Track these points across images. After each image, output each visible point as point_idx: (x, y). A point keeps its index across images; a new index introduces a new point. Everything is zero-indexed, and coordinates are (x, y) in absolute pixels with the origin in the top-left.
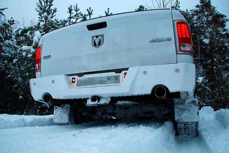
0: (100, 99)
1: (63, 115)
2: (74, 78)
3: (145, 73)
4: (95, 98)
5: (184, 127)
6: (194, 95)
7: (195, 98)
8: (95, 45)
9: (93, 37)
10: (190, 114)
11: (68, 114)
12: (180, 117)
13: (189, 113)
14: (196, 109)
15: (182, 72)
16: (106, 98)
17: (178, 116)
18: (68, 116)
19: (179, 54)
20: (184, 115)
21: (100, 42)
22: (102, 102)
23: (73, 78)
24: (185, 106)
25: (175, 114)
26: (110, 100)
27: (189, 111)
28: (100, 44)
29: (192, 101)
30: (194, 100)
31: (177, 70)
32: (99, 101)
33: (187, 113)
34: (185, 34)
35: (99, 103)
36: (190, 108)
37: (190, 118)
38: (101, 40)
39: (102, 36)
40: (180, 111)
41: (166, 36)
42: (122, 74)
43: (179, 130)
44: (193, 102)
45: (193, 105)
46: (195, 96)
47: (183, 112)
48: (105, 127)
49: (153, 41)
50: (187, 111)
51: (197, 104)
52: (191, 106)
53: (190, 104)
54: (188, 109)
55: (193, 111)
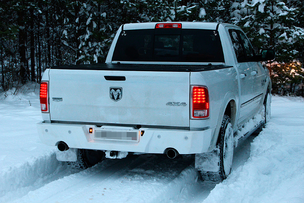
0: (118, 153)
1: (70, 153)
2: (92, 129)
3: (159, 137)
4: (114, 153)
5: (207, 174)
6: (217, 144)
7: (217, 147)
8: (113, 98)
9: (111, 89)
10: (211, 163)
11: (76, 151)
12: (200, 166)
13: (209, 163)
14: (217, 159)
15: (189, 140)
16: (124, 153)
17: (198, 165)
18: (76, 154)
19: (192, 119)
20: (204, 164)
21: (118, 96)
22: (120, 157)
23: (90, 129)
24: (207, 155)
25: (195, 162)
26: (127, 154)
27: (210, 160)
28: (118, 98)
29: (214, 150)
30: (216, 149)
31: (186, 138)
32: (117, 155)
33: (208, 162)
34: (200, 100)
35: (117, 158)
36: (211, 157)
37: (210, 168)
38: (119, 94)
39: (120, 89)
40: (201, 159)
41: (181, 101)
42: (139, 131)
43: (202, 176)
44: (215, 152)
45: (214, 155)
46: (218, 146)
47: (204, 161)
48: (123, 179)
49: (170, 104)
50: (207, 160)
51: (218, 154)
52: (212, 155)
53: (211, 154)
54: (209, 158)
55: (213, 161)
